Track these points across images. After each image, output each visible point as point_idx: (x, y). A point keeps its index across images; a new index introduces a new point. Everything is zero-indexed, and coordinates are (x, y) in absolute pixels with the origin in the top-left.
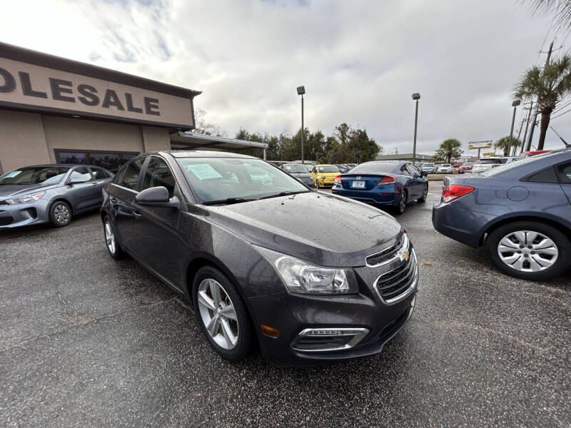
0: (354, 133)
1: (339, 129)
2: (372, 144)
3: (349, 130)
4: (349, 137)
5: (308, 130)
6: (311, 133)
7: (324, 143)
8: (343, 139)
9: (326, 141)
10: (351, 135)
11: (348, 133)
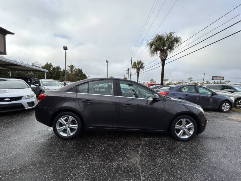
0: (77, 69)
1: (70, 67)
2: (84, 75)
3: (74, 68)
4: (74, 71)
5: (52, 64)
6: (54, 66)
7: (61, 72)
8: (72, 71)
9: (62, 71)
10: (75, 70)
11: (74, 69)
